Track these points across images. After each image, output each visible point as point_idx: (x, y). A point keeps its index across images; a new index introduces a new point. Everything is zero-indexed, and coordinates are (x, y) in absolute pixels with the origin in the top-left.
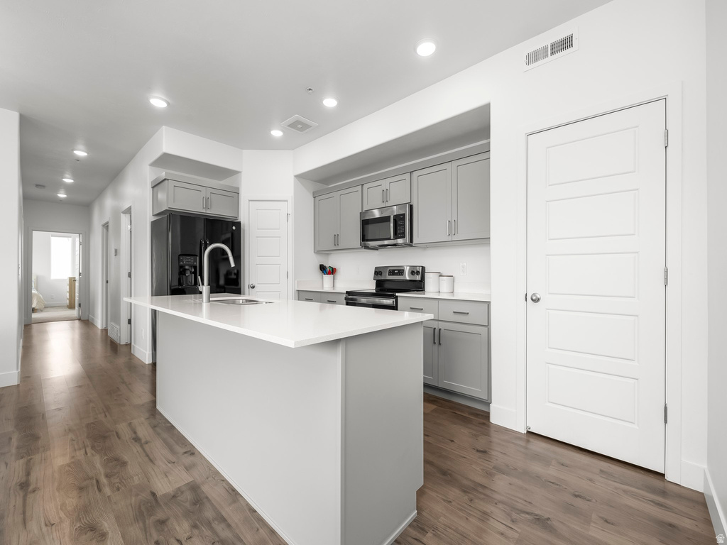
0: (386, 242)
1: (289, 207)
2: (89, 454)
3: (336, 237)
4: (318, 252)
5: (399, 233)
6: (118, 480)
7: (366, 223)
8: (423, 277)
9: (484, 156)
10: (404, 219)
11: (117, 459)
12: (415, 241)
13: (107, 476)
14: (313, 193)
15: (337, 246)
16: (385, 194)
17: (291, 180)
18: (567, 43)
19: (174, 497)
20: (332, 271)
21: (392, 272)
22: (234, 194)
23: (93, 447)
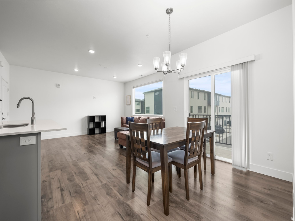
2: (81, 184)
6: (70, 174)
11: (71, 181)
13: (74, 176)
19: (57, 170)
23: (80, 187)
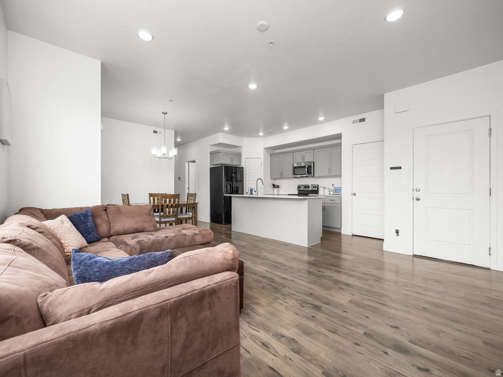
0: (304, 176)
1: (262, 161)
3: (282, 173)
4: (272, 179)
5: (309, 172)
7: (294, 168)
8: (318, 189)
9: (339, 147)
10: (311, 167)
12: (315, 175)
14: (270, 154)
15: (282, 177)
16: (303, 157)
17: (263, 150)
18: (362, 120)
20: (278, 187)
21: (305, 187)
22: (239, 155)
